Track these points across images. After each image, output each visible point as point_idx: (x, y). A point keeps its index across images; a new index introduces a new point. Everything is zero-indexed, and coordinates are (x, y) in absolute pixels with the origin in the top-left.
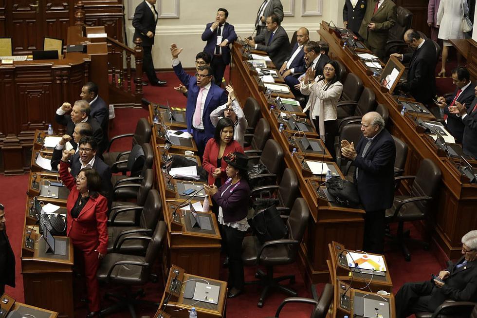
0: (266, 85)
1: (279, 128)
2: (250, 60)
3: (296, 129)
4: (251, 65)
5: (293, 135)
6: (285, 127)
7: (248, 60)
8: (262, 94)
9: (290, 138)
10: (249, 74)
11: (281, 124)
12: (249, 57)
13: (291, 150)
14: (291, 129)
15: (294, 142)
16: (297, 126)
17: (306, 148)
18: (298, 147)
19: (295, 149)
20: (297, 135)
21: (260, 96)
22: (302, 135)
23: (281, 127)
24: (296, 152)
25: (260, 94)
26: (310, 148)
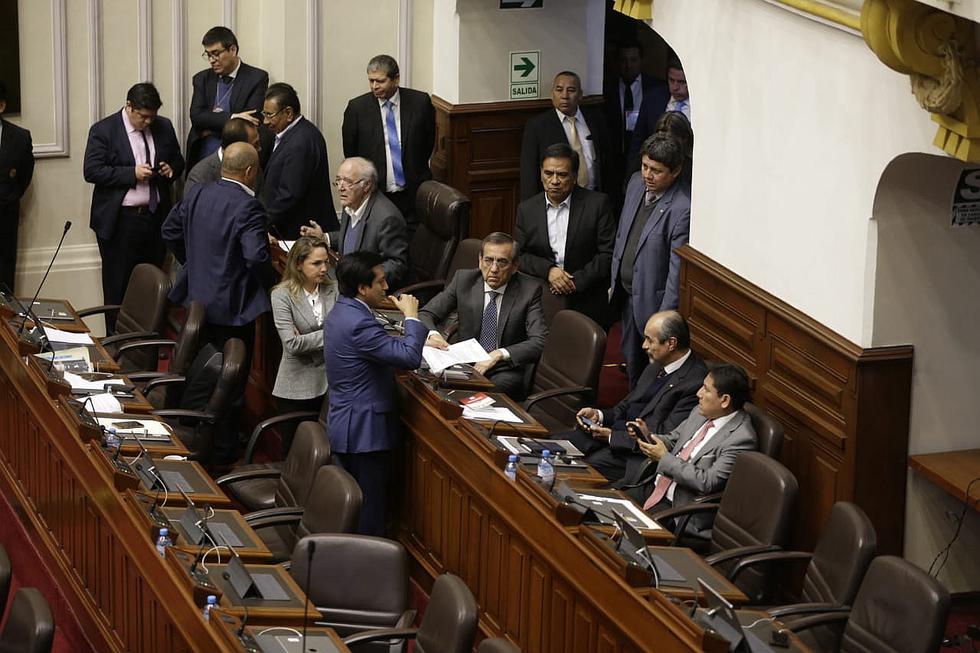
0: (102, 421)
1: (155, 540)
2: (45, 351)
3: (206, 541)
4: (49, 365)
5: (199, 558)
6: (172, 536)
7: (39, 353)
8: (93, 448)
9: (193, 568)
10: (44, 392)
11: (163, 531)
12: (39, 345)
13: (201, 602)
14: (190, 541)
15: (206, 579)
16: (208, 531)
17: (242, 592)
18: (220, 591)
19: (211, 598)
20: (212, 558)
21: (89, 455)
22: (225, 559)
23: (162, 539)
24: (217, 607)
25: (86, 448)
26: (253, 592)
